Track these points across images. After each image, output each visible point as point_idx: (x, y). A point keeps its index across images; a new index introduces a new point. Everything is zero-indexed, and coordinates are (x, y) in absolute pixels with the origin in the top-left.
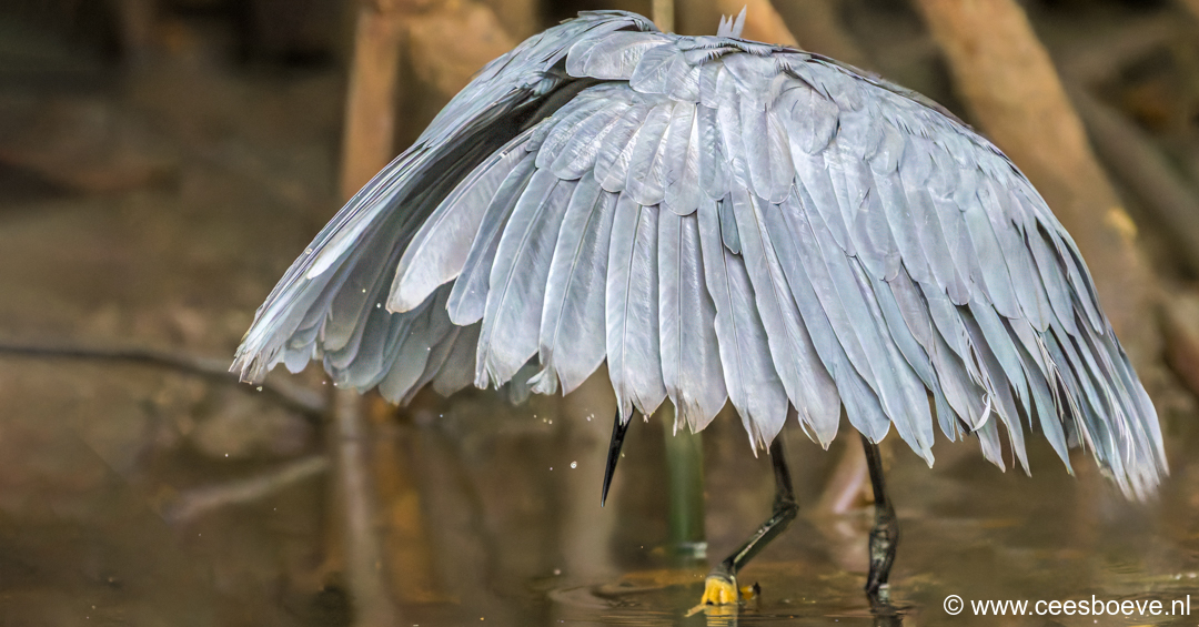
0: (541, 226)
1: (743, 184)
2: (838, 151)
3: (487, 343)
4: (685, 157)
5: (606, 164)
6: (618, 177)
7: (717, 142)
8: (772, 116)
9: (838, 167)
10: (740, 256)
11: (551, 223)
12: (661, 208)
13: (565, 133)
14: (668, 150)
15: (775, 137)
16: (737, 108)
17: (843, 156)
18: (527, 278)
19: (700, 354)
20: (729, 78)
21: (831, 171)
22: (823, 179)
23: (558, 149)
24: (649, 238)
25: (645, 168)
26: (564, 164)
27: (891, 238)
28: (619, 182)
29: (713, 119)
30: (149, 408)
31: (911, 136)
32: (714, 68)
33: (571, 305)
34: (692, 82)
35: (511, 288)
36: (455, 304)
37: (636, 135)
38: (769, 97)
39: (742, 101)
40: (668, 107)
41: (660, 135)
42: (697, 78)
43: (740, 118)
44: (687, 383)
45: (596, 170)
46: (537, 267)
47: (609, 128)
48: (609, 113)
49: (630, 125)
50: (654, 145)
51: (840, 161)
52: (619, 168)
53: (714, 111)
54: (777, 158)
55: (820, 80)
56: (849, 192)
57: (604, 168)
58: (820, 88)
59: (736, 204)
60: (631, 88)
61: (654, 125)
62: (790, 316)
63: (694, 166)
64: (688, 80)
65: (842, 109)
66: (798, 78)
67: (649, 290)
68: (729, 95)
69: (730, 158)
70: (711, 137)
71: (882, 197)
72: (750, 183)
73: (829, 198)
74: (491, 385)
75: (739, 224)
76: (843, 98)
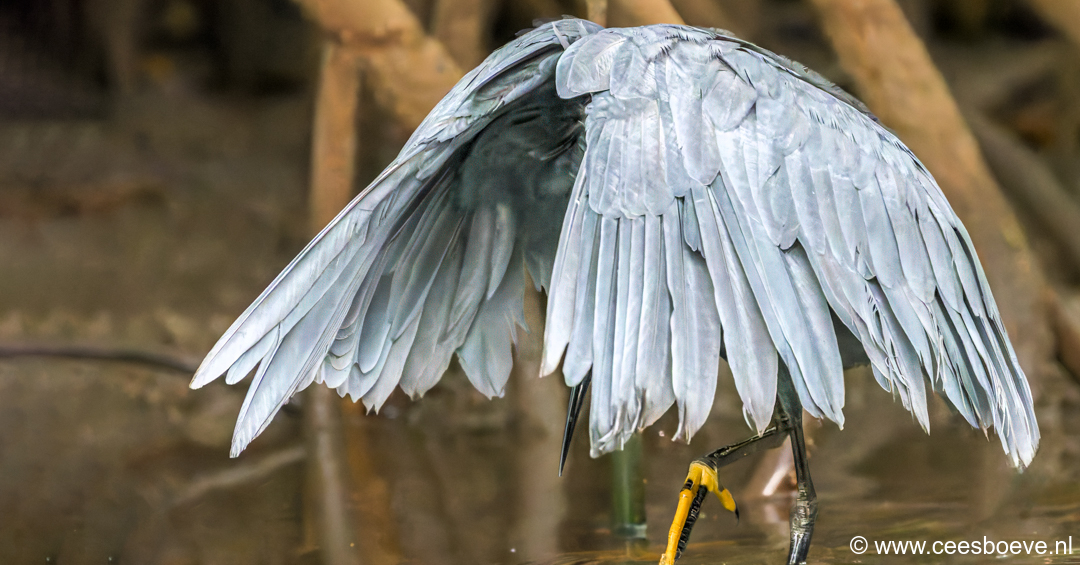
2: (755, 130)
4: (658, 158)
8: (705, 101)
9: (754, 143)
10: (697, 253)
15: (706, 121)
17: (760, 136)
20: (674, 66)
21: (746, 147)
29: (671, 115)
30: (141, 403)
31: (821, 126)
34: (650, 78)
38: (705, 83)
42: (653, 73)
51: (756, 139)
53: (668, 106)
54: (708, 141)
55: (744, 68)
56: (760, 166)
58: (743, 75)
59: (697, 201)
63: (664, 166)
65: (760, 95)
66: (725, 64)
71: (790, 175)
75: (701, 222)
76: (762, 85)
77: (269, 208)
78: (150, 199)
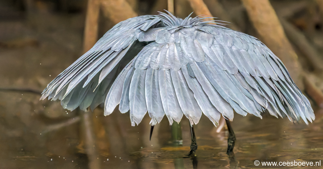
0: (139, 82)
1: (192, 60)
3: (132, 115)
4: (174, 56)
5: (153, 63)
6: (157, 65)
7: (182, 50)
8: (195, 41)
10: (195, 78)
11: (142, 81)
12: (170, 70)
13: (141, 58)
14: (169, 56)
15: (197, 46)
16: (186, 41)
17: (216, 46)
18: (139, 96)
19: (191, 104)
20: (182, 34)
21: (214, 50)
22: (212, 53)
23: (140, 63)
24: (169, 78)
25: (164, 61)
26: (142, 66)
27: (233, 63)
28: (157, 66)
29: (180, 46)
31: (234, 38)
32: (177, 33)
33: (153, 100)
34: (172, 38)
35: (135, 99)
36: (121, 108)
37: (160, 54)
38: (194, 37)
39: (187, 39)
40: (167, 45)
41: (166, 52)
42: (174, 37)
43: (187, 44)
44: (190, 112)
45: (151, 65)
46: (141, 93)
47: (152, 54)
48: (151, 50)
49: (157, 52)
50: (165, 55)
52: (156, 63)
53: (180, 44)
54: (199, 51)
55: (207, 30)
56: (219, 54)
57: (153, 64)
58: (208, 32)
59: (191, 65)
60: (156, 43)
61: (164, 50)
62: (213, 90)
63: (177, 58)
64: (171, 37)
65: (214, 35)
66: (201, 31)
67: (172, 91)
68: (183, 39)
69: (187, 54)
70: (180, 50)
71: (228, 53)
72: (194, 59)
73: (215, 57)
74: (136, 124)
75: (193, 70)
76: (214, 33)
77: (71, 47)
78: (36, 44)
